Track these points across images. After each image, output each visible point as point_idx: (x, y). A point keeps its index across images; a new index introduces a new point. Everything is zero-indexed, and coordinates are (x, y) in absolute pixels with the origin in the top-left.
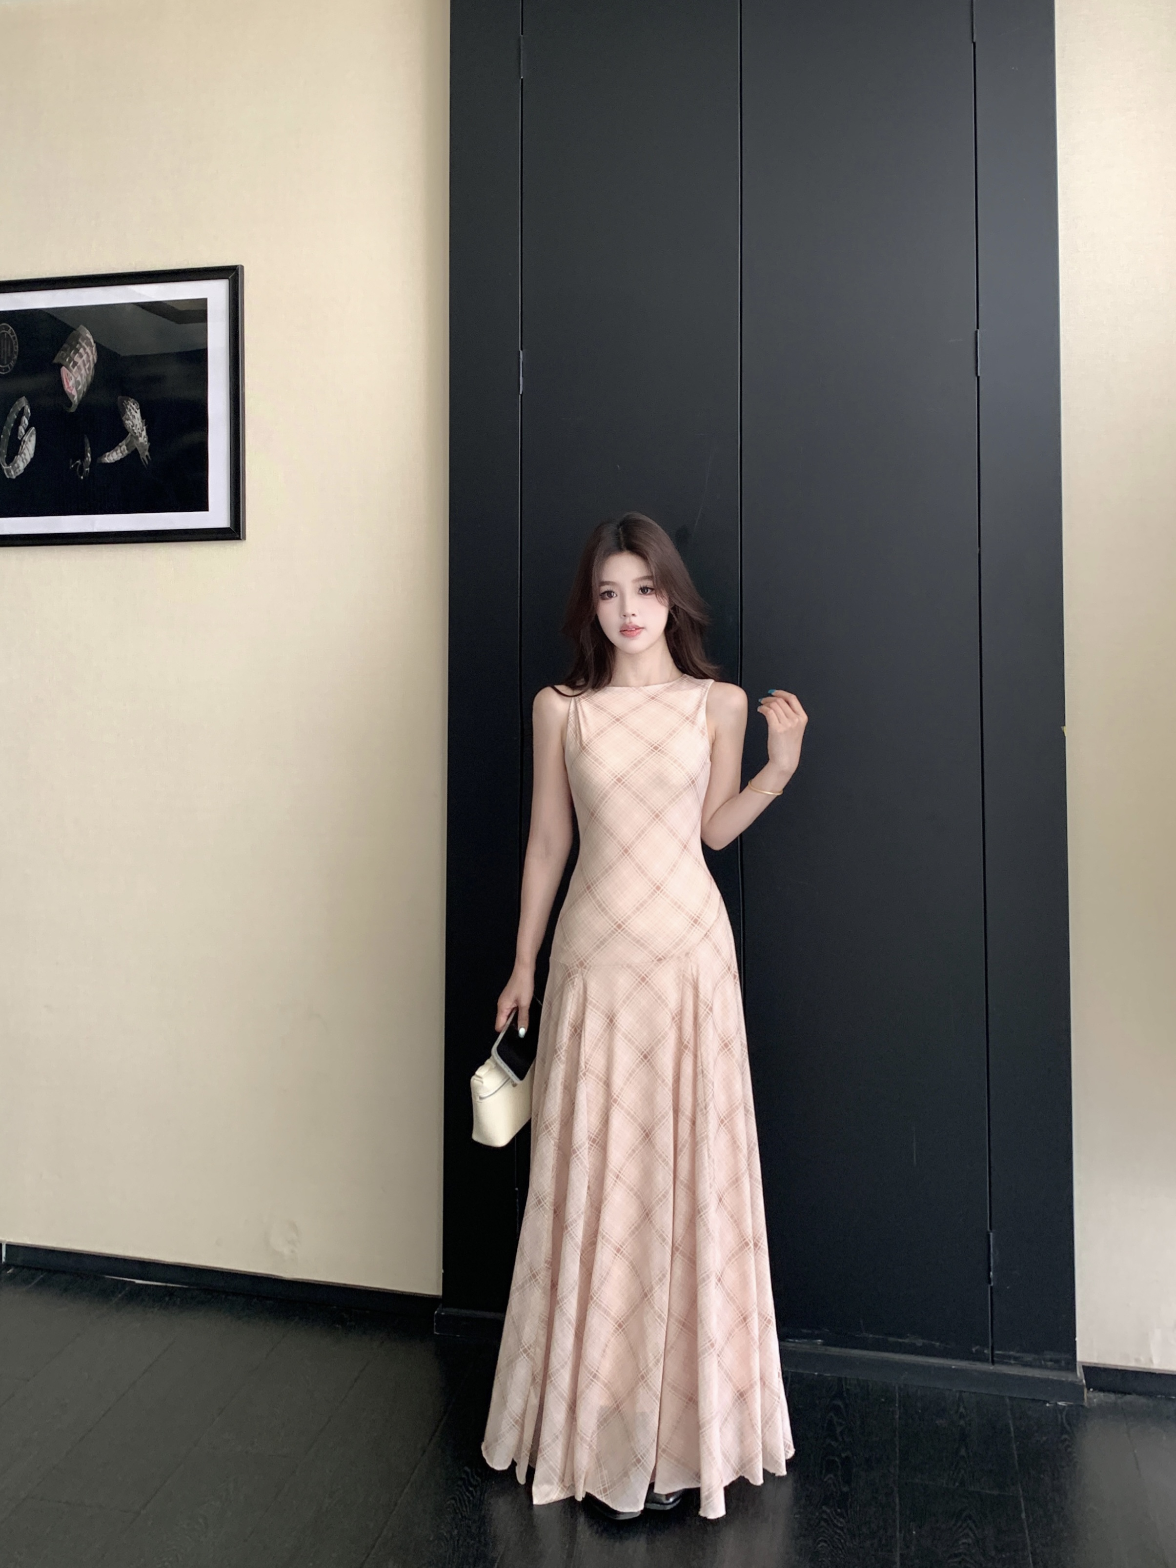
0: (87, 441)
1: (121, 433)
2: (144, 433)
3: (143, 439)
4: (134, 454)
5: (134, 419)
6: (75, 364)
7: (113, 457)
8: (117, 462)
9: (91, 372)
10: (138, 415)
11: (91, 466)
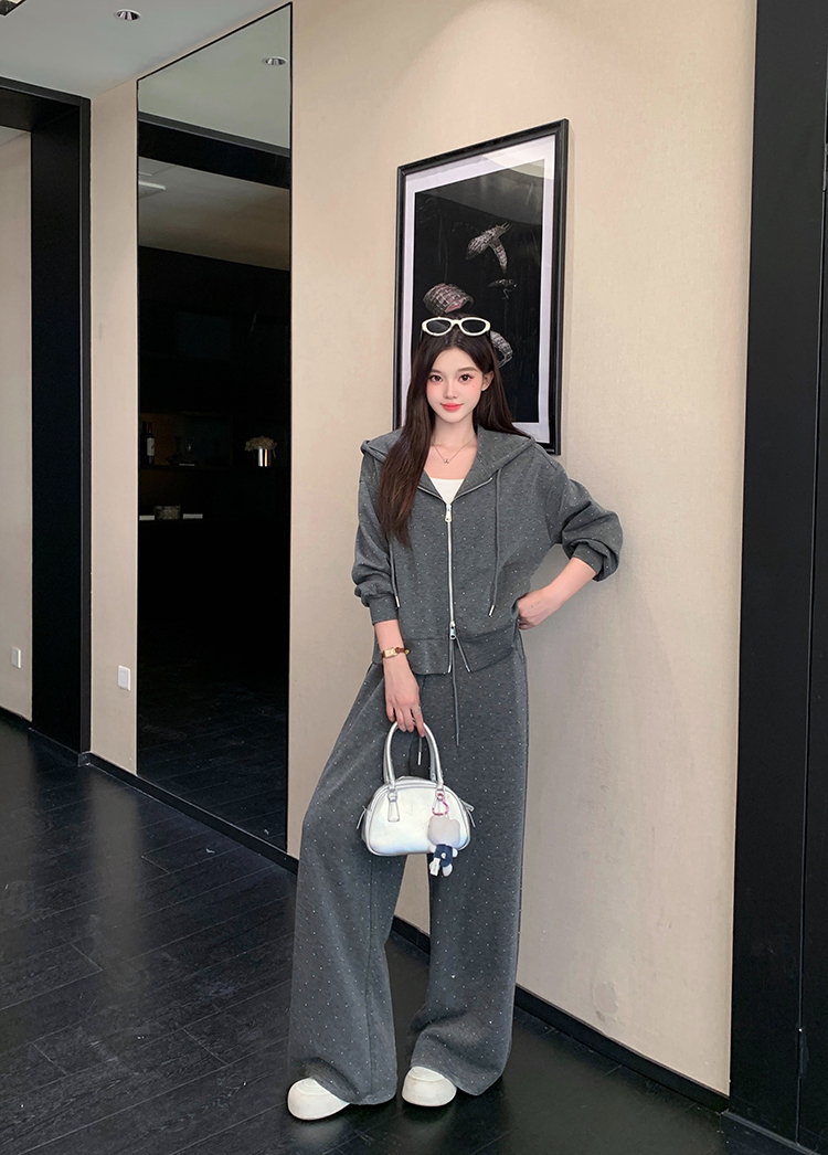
0: (492, 285)
1: (489, 252)
2: (490, 232)
3: (492, 232)
4: (503, 239)
5: (480, 242)
6: (445, 302)
7: (503, 258)
8: (507, 255)
9: (451, 287)
10: (478, 239)
11: (507, 279)
